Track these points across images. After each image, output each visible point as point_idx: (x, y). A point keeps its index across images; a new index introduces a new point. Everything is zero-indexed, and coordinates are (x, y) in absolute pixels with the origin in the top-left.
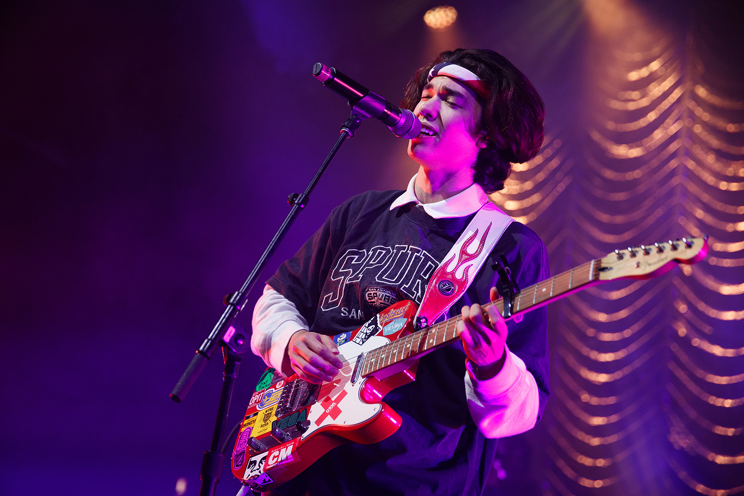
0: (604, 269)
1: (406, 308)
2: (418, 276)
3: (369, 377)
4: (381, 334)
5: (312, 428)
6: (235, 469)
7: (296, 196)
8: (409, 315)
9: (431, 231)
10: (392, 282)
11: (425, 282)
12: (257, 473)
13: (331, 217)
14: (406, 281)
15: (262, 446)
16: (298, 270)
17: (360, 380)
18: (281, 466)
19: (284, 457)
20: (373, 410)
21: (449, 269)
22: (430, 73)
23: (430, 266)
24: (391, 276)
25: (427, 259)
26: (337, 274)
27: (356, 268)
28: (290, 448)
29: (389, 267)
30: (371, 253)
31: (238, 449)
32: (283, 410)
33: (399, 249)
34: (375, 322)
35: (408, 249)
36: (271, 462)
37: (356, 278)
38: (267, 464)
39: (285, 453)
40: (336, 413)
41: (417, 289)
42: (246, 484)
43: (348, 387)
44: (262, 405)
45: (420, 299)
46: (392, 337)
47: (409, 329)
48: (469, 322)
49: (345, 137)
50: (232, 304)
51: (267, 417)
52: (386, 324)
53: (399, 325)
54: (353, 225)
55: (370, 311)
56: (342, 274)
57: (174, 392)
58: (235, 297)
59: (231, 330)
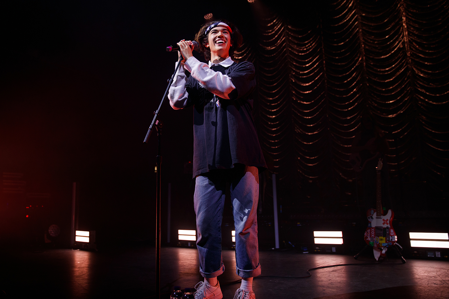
7: (169, 80)
50: (156, 114)
57: (144, 141)
58: (157, 112)
59: (158, 121)
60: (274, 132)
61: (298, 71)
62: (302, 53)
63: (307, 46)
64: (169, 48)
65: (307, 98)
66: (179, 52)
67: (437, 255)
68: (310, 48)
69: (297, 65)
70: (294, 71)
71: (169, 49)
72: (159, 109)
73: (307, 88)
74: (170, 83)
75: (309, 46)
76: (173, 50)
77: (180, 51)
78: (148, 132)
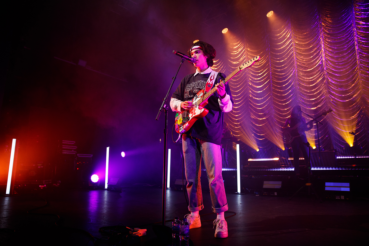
0: (241, 68)
1: (202, 91)
2: (203, 85)
3: (199, 105)
4: (199, 97)
5: (191, 118)
6: (177, 131)
7: (173, 77)
8: (203, 92)
9: (203, 77)
10: (198, 88)
11: (205, 86)
12: (182, 130)
13: (182, 81)
14: (201, 87)
15: (181, 126)
16: (177, 93)
17: (198, 107)
18: (187, 127)
19: (187, 125)
20: (203, 110)
21: (209, 82)
22: (190, 51)
23: (205, 83)
24: (198, 87)
25: (204, 82)
26: (186, 90)
27: (190, 88)
28: (187, 123)
29: (196, 85)
30: (192, 84)
31: (176, 128)
32: (183, 118)
33: (198, 82)
34: (196, 96)
35: (199, 81)
36: (184, 127)
37: (191, 89)
38: (184, 128)
39: (187, 124)
40: (195, 114)
41: (203, 88)
42: (180, 133)
43: (196, 109)
44: (178, 119)
45: (204, 89)
46: (201, 97)
47: (204, 94)
48: (217, 87)
49: (181, 64)
50: (164, 100)
51: (180, 121)
52: (199, 95)
53: (202, 94)
54: (186, 81)
55: (195, 94)
56: (187, 90)
57: (156, 118)
59: (165, 105)
60: (237, 117)
61: (253, 78)
62: (256, 66)
67: (342, 198)
68: (262, 64)
69: (253, 74)
73: (259, 89)
78: (159, 112)
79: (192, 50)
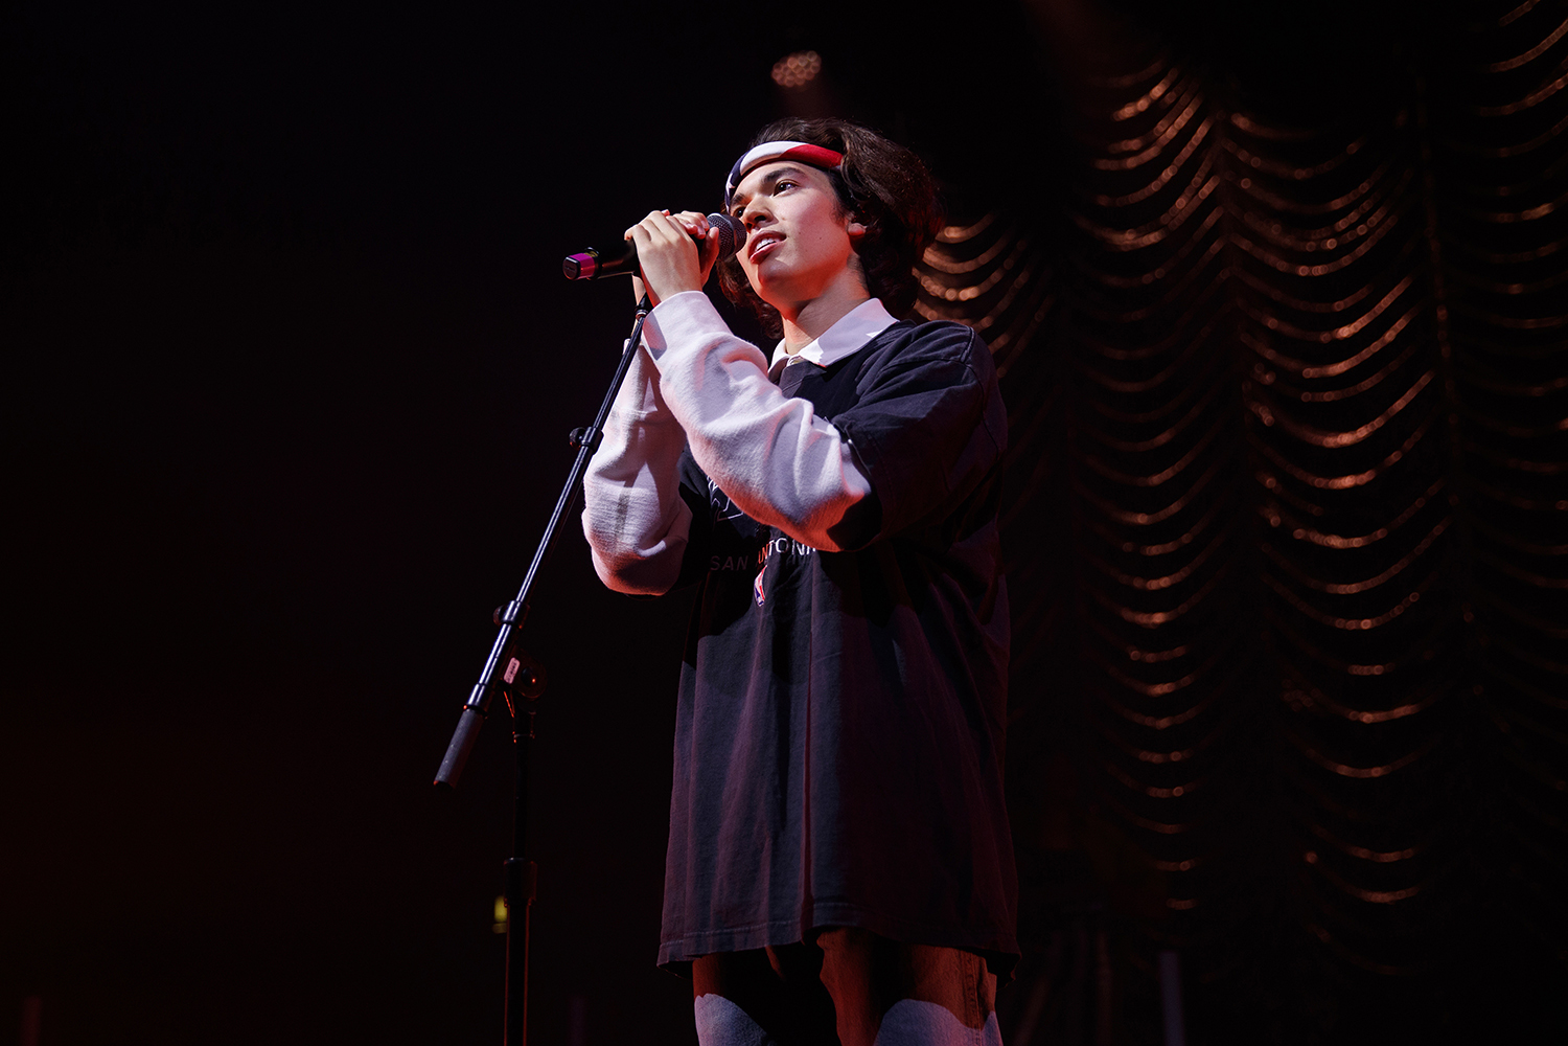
7: (582, 433)
50: (508, 623)
57: (440, 777)
58: (511, 610)
59: (514, 664)
60: (1162, 706)
61: (1292, 365)
62: (1311, 264)
63: (1341, 225)
64: (582, 260)
65: (1345, 512)
66: (636, 280)
68: (1360, 240)
69: (1287, 329)
70: (1270, 366)
71: (578, 265)
72: (521, 595)
73: (1348, 460)
74: (583, 450)
75: (1353, 227)
76: (599, 271)
77: (639, 273)
78: (462, 723)
79: (737, 181)
